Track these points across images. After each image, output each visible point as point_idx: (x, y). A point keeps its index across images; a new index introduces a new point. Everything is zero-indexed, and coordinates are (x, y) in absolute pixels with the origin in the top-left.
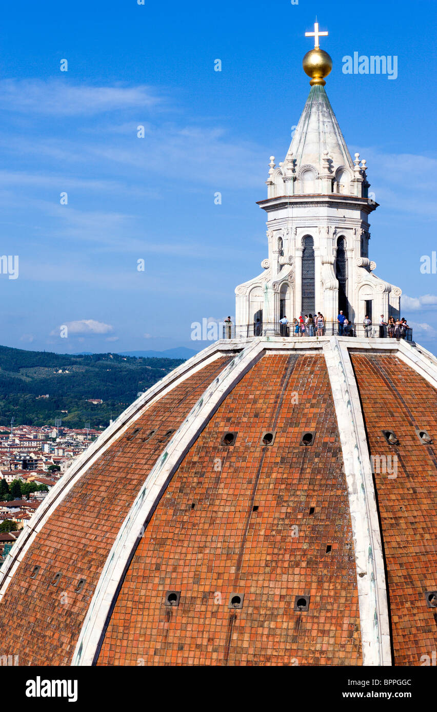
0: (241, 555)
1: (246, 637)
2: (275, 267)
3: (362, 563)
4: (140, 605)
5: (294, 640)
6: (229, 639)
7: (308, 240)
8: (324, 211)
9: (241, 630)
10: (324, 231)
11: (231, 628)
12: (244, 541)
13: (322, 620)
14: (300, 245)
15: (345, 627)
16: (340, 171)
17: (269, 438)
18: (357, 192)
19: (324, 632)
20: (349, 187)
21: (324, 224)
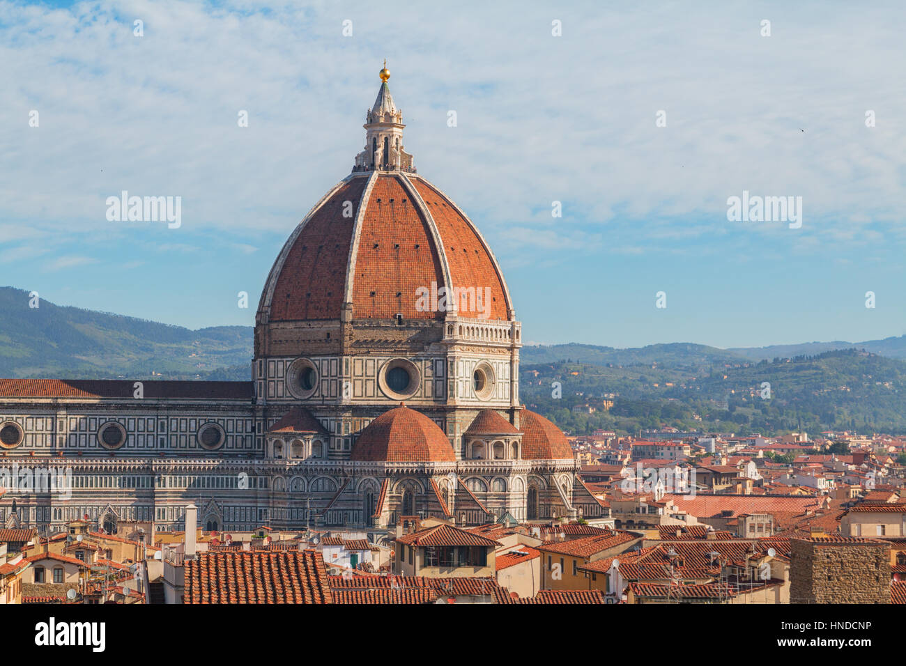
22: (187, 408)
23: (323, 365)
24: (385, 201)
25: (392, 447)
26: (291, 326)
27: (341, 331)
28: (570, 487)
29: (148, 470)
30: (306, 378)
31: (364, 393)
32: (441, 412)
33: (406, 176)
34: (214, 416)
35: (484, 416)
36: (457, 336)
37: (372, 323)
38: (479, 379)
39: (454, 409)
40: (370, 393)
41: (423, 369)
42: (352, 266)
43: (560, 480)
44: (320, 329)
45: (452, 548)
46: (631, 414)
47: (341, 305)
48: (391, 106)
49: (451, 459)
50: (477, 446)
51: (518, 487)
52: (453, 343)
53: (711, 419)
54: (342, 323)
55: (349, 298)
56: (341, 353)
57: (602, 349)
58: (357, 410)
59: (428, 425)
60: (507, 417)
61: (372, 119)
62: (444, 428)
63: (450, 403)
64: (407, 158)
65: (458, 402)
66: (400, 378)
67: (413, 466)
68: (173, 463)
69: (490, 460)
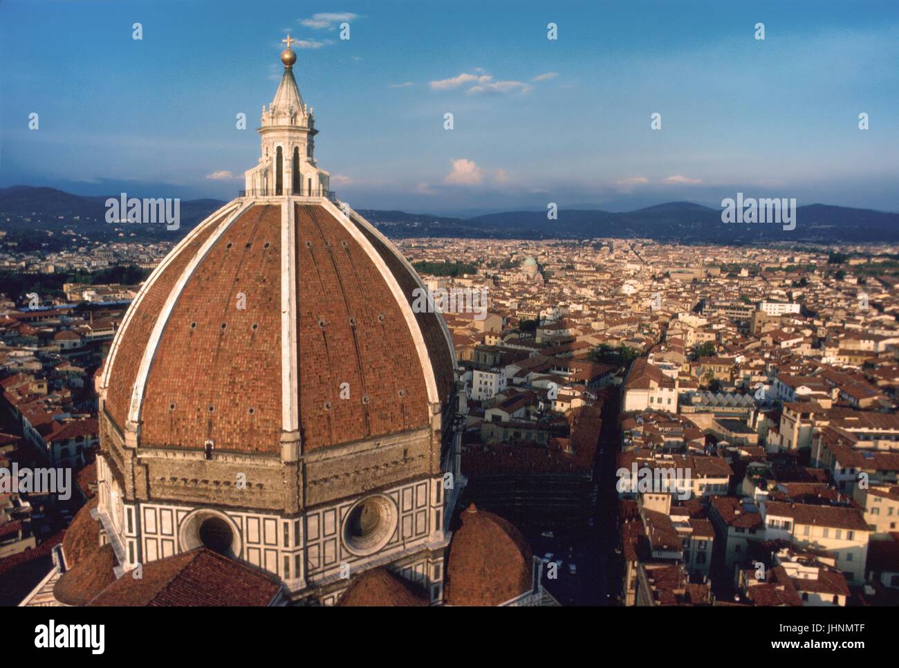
0: (228, 302)
1: (228, 344)
2: (265, 162)
3: (285, 306)
4: (178, 329)
5: (251, 345)
6: (219, 345)
7: (279, 149)
8: (287, 134)
9: (225, 340)
10: (287, 144)
11: (221, 339)
12: (230, 296)
13: (264, 335)
14: (275, 151)
15: (275, 338)
16: (296, 115)
17: (248, 246)
18: (305, 124)
19: (265, 341)
20: (301, 121)
21: (287, 140)
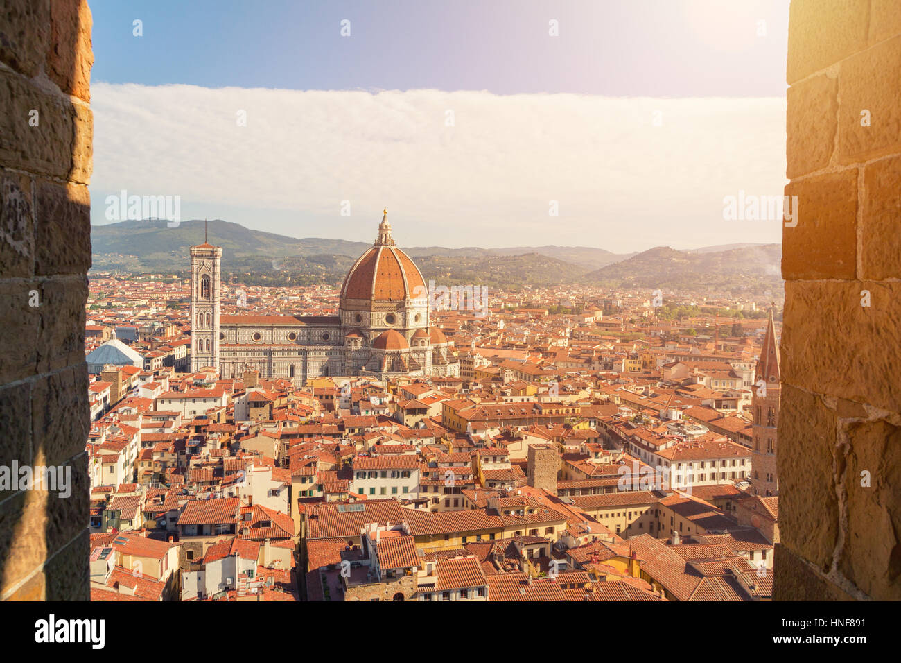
22: (318, 327)
23: (364, 314)
24: (386, 257)
25: (388, 344)
26: (353, 300)
27: (371, 303)
28: (446, 352)
29: (305, 350)
30: (358, 318)
31: (378, 325)
32: (404, 331)
33: (392, 248)
34: (327, 330)
35: (418, 331)
36: (410, 305)
37: (381, 300)
38: (416, 318)
39: (408, 330)
40: (380, 324)
41: (399, 316)
42: (375, 281)
43: (442, 350)
44: (363, 302)
45: (415, 409)
46: (456, 278)
47: (370, 294)
48: (387, 223)
49: (407, 347)
50: (416, 341)
51: (429, 355)
52: (408, 308)
53: (485, 280)
54: (371, 301)
55: (373, 292)
56: (370, 311)
57: (446, 249)
58: (376, 330)
59: (399, 336)
60: (425, 330)
61: (381, 228)
62: (405, 337)
63: (407, 328)
64: (392, 241)
65: (410, 327)
66: (390, 319)
67: (395, 351)
68: (313, 347)
69: (420, 347)
